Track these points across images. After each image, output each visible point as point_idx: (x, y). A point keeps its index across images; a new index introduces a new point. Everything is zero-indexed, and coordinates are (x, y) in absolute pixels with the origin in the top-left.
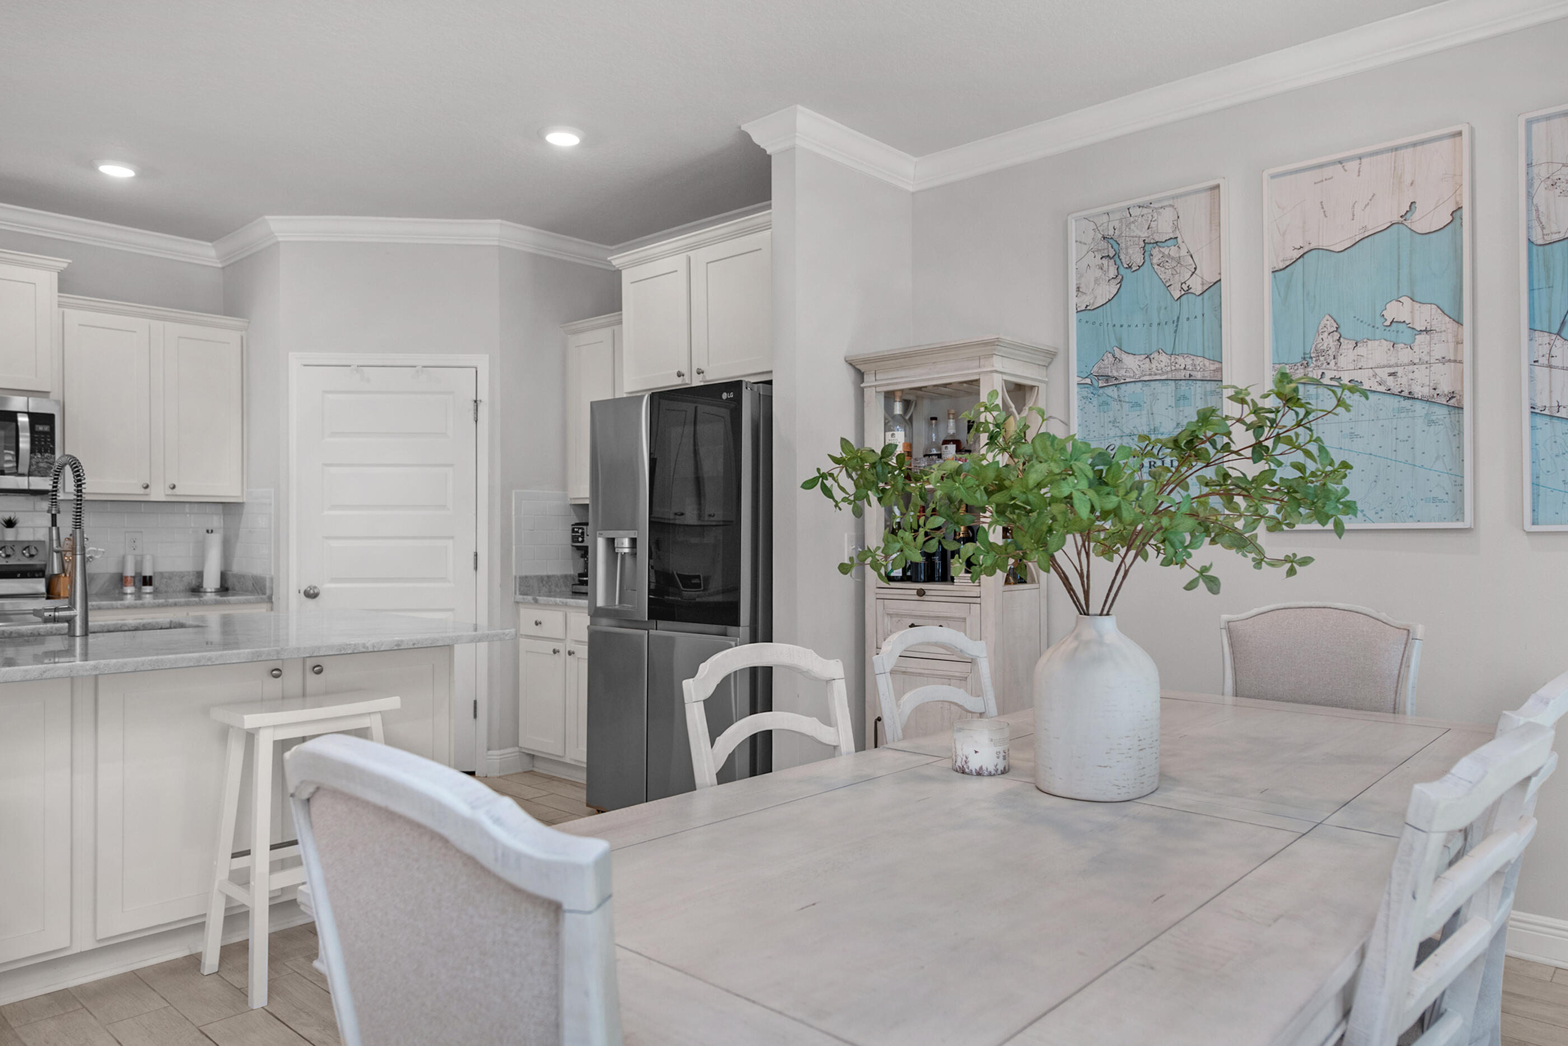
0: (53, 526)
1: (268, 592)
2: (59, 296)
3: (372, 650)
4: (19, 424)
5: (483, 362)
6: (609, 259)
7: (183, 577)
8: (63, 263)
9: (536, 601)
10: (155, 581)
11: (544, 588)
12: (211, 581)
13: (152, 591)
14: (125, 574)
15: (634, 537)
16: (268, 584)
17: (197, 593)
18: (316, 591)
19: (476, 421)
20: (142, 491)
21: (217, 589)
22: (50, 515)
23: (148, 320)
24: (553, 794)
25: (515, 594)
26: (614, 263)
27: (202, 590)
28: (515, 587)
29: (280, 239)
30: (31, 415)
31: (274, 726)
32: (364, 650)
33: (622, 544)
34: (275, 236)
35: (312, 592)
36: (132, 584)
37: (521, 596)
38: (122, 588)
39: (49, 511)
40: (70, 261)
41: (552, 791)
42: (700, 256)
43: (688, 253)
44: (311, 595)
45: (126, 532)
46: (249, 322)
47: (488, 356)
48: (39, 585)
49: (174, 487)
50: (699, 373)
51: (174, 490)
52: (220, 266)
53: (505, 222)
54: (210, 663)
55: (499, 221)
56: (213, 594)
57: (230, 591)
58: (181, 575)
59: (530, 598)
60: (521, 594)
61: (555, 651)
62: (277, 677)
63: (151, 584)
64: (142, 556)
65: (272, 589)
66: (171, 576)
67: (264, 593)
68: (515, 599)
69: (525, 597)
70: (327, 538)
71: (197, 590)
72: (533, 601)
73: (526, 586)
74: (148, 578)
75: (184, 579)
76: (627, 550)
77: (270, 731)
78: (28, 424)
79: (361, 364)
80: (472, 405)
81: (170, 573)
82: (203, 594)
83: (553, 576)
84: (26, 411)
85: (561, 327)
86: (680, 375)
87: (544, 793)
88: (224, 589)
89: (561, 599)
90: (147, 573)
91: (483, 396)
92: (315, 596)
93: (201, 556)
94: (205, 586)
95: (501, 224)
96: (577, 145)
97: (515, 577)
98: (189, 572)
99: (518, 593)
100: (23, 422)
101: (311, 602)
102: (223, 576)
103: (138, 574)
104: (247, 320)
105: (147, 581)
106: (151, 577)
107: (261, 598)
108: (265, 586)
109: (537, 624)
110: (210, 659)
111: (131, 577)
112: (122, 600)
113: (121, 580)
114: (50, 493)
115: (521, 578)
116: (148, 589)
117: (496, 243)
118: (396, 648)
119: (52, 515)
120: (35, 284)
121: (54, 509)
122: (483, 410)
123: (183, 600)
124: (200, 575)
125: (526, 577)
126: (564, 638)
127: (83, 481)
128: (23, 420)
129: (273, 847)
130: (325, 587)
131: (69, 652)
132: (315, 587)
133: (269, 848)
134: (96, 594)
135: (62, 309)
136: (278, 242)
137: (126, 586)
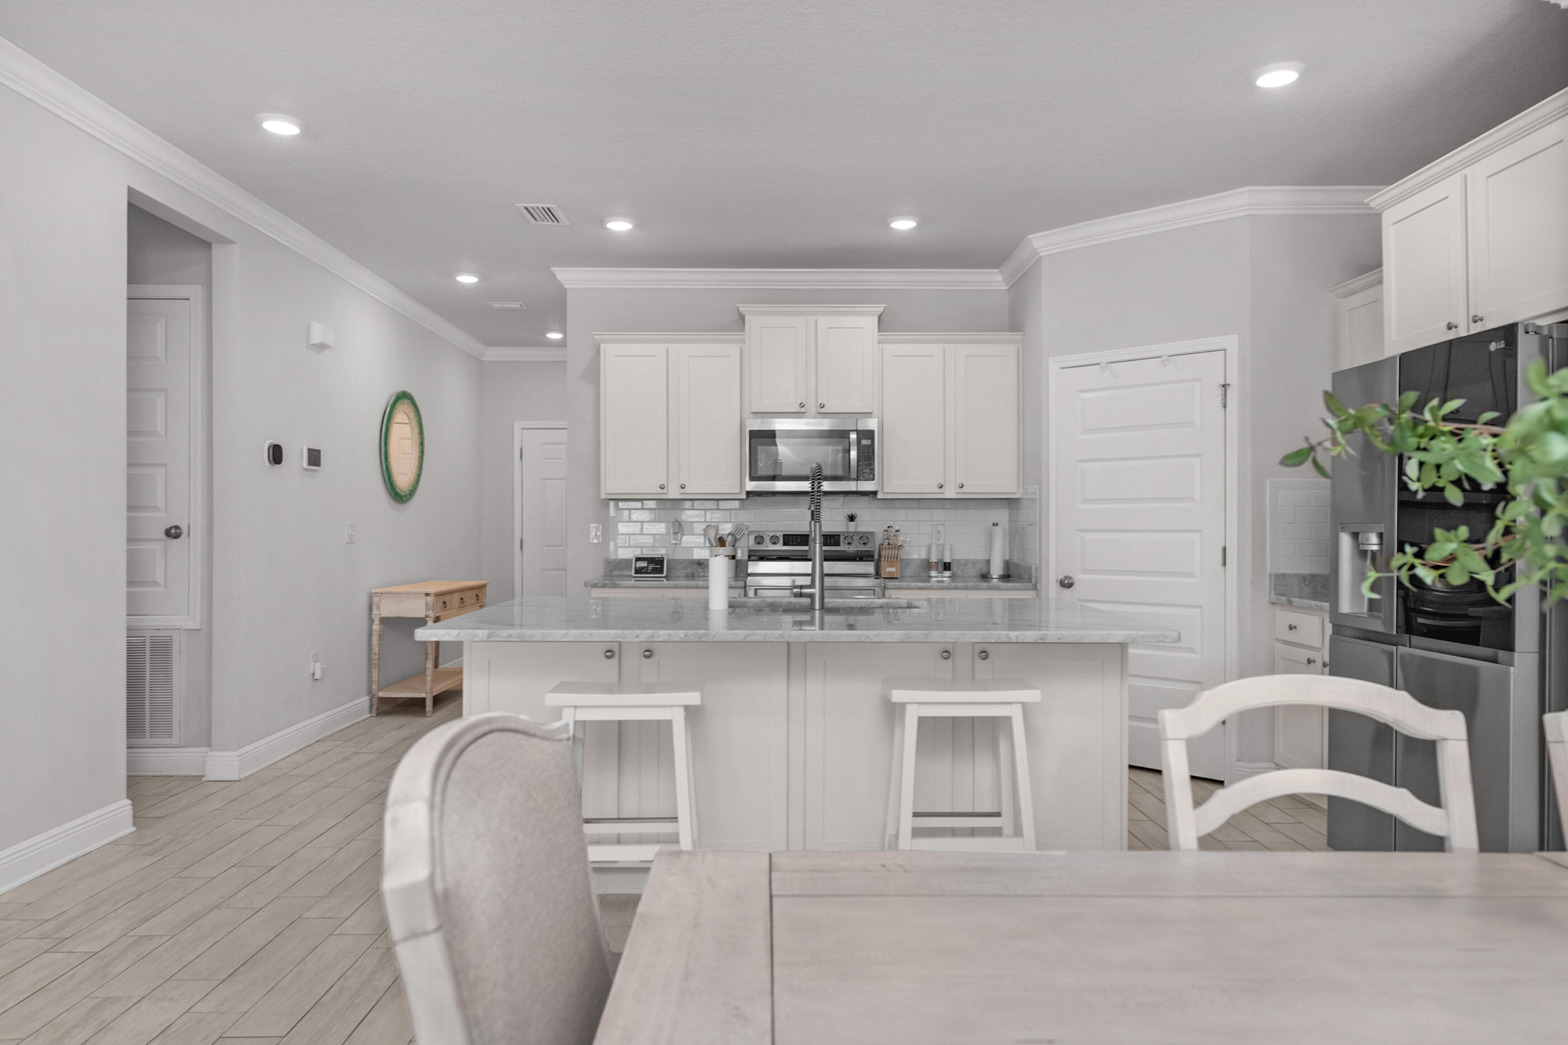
0: (812, 520)
1: (1033, 580)
2: (879, 335)
3: (1015, 641)
4: (851, 440)
5: (1231, 342)
6: (1365, 201)
7: (975, 564)
8: (879, 309)
9: (1290, 602)
10: (954, 567)
11: (1307, 588)
12: (997, 570)
13: (950, 575)
14: (931, 561)
15: (1381, 531)
16: (1033, 573)
17: (985, 579)
18: (1070, 581)
19: (1225, 407)
20: (938, 490)
21: (1000, 576)
22: (810, 511)
23: (942, 345)
24: (1302, 823)
25: (1270, 593)
26: (1372, 205)
27: (989, 576)
28: (1270, 586)
29: (1042, 255)
30: (858, 432)
31: (920, 703)
32: (1008, 640)
33: (1367, 540)
34: (1038, 252)
35: (1066, 582)
36: (935, 569)
37: (1275, 596)
38: (928, 572)
39: (809, 509)
40: (885, 305)
41: (1302, 821)
42: (1477, 172)
43: (1463, 171)
44: (1066, 584)
45: (933, 525)
46: (1024, 335)
47: (1237, 336)
48: (869, 567)
49: (962, 487)
50: (1475, 322)
51: (963, 489)
52: (1006, 288)
53: (1253, 188)
54: (868, 640)
55: (1247, 188)
56: (997, 580)
57: (1011, 578)
58: (974, 563)
59: (1284, 598)
60: (1276, 594)
61: (1309, 661)
62: (985, 658)
63: (949, 570)
64: (944, 545)
65: (1036, 577)
66: (967, 562)
67: (1031, 582)
68: (1269, 598)
69: (1280, 597)
70: (1080, 531)
71: (985, 577)
72: (1287, 603)
73: (1284, 586)
74: (947, 565)
75: (976, 566)
76: (1375, 548)
77: (915, 707)
78: (856, 440)
79: (1110, 361)
80: (1220, 391)
81: (965, 560)
82: (989, 579)
83: (1318, 575)
84: (855, 429)
85: (1331, 291)
86: (1450, 327)
87: (1293, 820)
88: (1006, 577)
89: (1316, 602)
90: (947, 560)
91: (1233, 380)
92: (1070, 585)
93: (990, 547)
94: (991, 573)
95: (1249, 191)
96: (1297, 79)
97: (1270, 574)
98: (980, 560)
99: (1272, 592)
100: (853, 438)
101: (1067, 592)
102: (1007, 564)
103: (940, 561)
104: (1023, 333)
105: (947, 567)
106: (949, 563)
107: (1028, 586)
108: (1031, 575)
109: (1291, 628)
110: (868, 637)
111: (935, 563)
112: (928, 582)
113: (928, 565)
114: (810, 494)
115: (1277, 576)
116: (947, 573)
117: (1247, 213)
118: (1040, 641)
119: (812, 511)
120: (862, 328)
121: (813, 506)
122: (1233, 394)
123: (973, 584)
124: (988, 562)
125: (1283, 575)
126: (1320, 646)
127: (822, 484)
128: (853, 436)
129: (916, 815)
130: (1078, 577)
131: (811, 622)
132: (1071, 578)
133: (911, 814)
134: (911, 576)
135: (881, 345)
136: (1041, 258)
137: (931, 570)
